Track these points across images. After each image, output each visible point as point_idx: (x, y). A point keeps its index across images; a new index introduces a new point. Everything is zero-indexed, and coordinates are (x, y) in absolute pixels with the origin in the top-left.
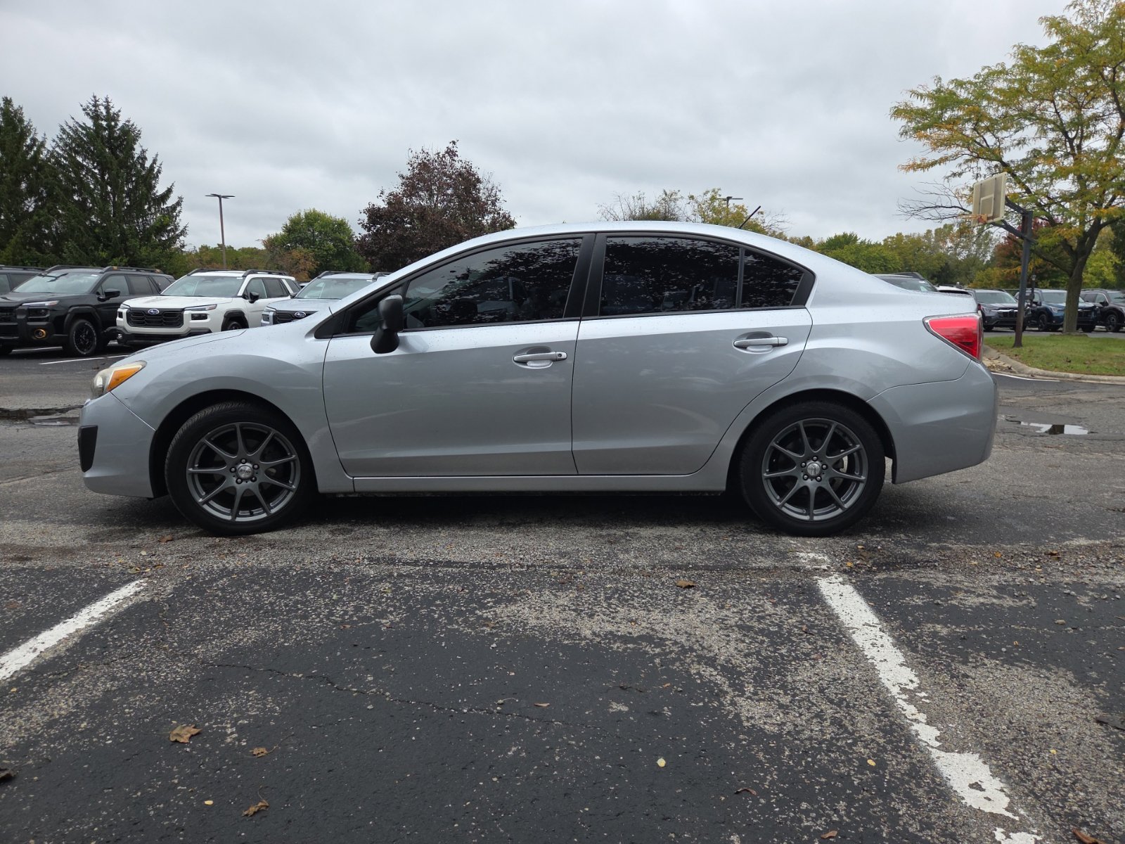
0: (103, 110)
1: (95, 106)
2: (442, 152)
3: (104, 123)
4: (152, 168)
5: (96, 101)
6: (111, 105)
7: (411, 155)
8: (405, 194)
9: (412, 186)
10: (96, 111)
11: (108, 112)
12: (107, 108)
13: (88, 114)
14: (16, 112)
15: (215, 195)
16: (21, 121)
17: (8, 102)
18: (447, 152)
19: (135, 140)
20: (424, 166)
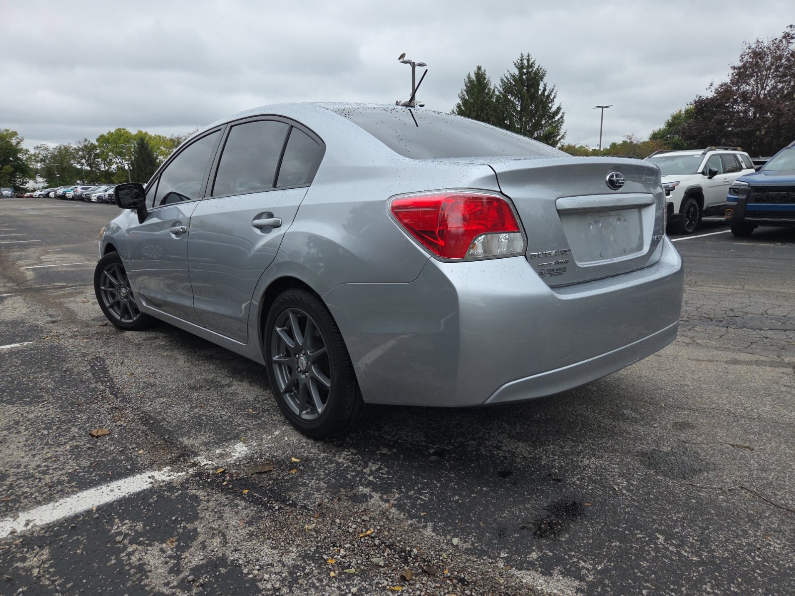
0: (525, 62)
1: (522, 60)
2: (780, 37)
3: (525, 71)
4: (548, 96)
5: (522, 57)
6: (530, 57)
7: (745, 47)
8: (732, 82)
9: (742, 74)
10: (522, 63)
11: (528, 63)
12: (528, 60)
13: (517, 67)
14: (482, 75)
15: (599, 107)
16: (485, 79)
17: (479, 68)
18: (784, 37)
19: (542, 79)
20: (758, 55)
